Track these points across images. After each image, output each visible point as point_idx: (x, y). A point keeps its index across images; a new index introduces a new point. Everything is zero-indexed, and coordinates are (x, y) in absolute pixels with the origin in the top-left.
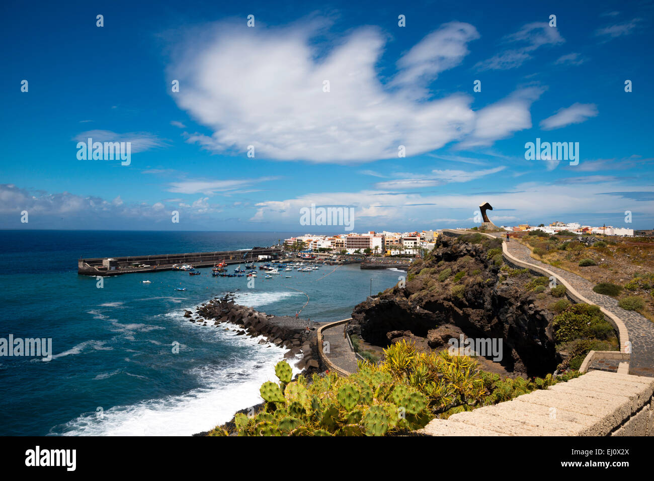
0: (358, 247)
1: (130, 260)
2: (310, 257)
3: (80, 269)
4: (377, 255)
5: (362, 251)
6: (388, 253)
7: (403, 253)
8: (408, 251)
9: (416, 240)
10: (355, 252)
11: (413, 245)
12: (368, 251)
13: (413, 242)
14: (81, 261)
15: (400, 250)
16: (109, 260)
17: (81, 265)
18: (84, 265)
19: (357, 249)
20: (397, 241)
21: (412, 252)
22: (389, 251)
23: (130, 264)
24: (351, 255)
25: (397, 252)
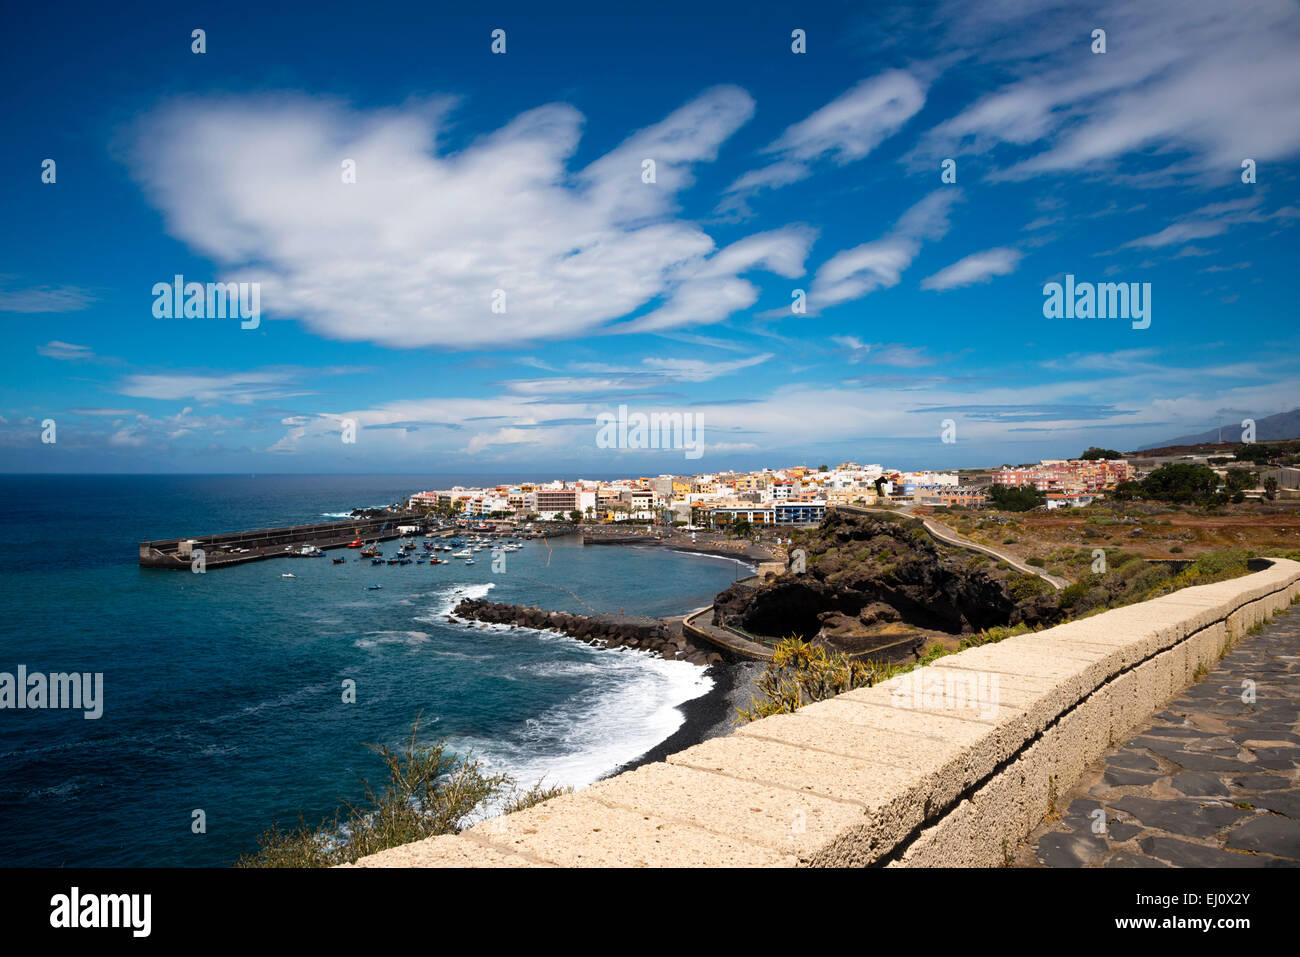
0: (558, 509)
1: (216, 541)
2: (487, 527)
3: (144, 560)
4: (590, 521)
5: (567, 515)
6: (610, 518)
7: (633, 517)
8: (641, 514)
9: (651, 496)
10: (556, 517)
11: (647, 504)
12: (576, 515)
13: (647, 499)
14: (145, 545)
15: (630, 513)
16: (191, 542)
17: (145, 553)
18: (152, 553)
19: (557, 512)
20: (616, 497)
21: (647, 516)
22: (611, 514)
23: (216, 548)
24: (547, 522)
25: (625, 516)
